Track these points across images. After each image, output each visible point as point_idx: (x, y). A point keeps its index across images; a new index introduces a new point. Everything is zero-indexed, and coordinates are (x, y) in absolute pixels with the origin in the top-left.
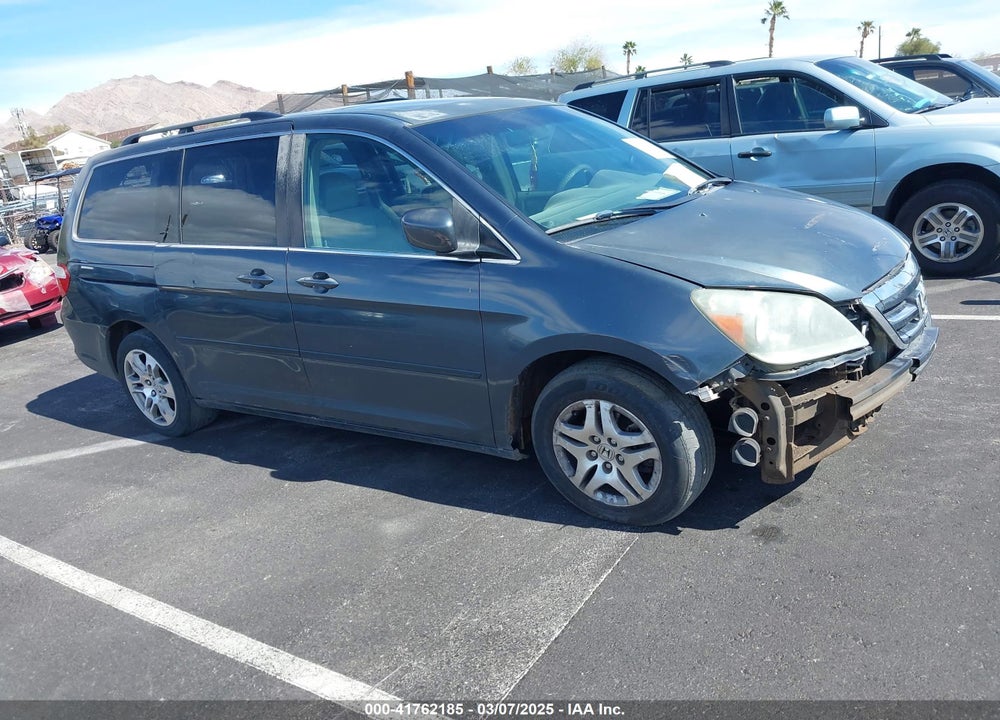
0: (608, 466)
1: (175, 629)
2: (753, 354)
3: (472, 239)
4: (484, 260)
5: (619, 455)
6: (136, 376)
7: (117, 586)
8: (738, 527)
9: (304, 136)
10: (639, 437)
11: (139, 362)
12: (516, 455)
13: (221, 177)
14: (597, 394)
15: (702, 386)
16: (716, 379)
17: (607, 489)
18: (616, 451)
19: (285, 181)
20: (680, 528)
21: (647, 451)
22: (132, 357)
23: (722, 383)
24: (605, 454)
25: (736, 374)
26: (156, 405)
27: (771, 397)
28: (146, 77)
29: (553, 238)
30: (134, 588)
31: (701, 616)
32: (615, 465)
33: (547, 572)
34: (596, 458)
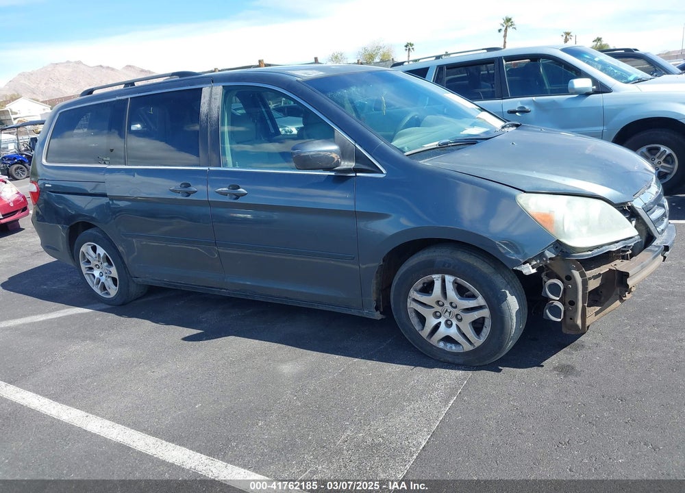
0: (449, 323)
1: (133, 445)
2: (561, 240)
3: (349, 159)
4: (358, 174)
5: (457, 315)
6: (89, 262)
7: (83, 413)
8: (543, 366)
9: (221, 87)
10: (475, 301)
11: (91, 252)
12: (378, 316)
13: (138, 126)
14: (444, 270)
15: (524, 263)
16: (535, 258)
17: (448, 339)
18: (456, 311)
19: (207, 119)
20: (500, 368)
21: (481, 311)
22: (86, 248)
23: (538, 261)
24: (447, 314)
25: (549, 254)
26: (103, 283)
27: (573, 271)
28: (76, 62)
29: (411, 158)
30: (97, 415)
31: (529, 430)
32: (455, 322)
33: (409, 400)
34: (440, 317)
